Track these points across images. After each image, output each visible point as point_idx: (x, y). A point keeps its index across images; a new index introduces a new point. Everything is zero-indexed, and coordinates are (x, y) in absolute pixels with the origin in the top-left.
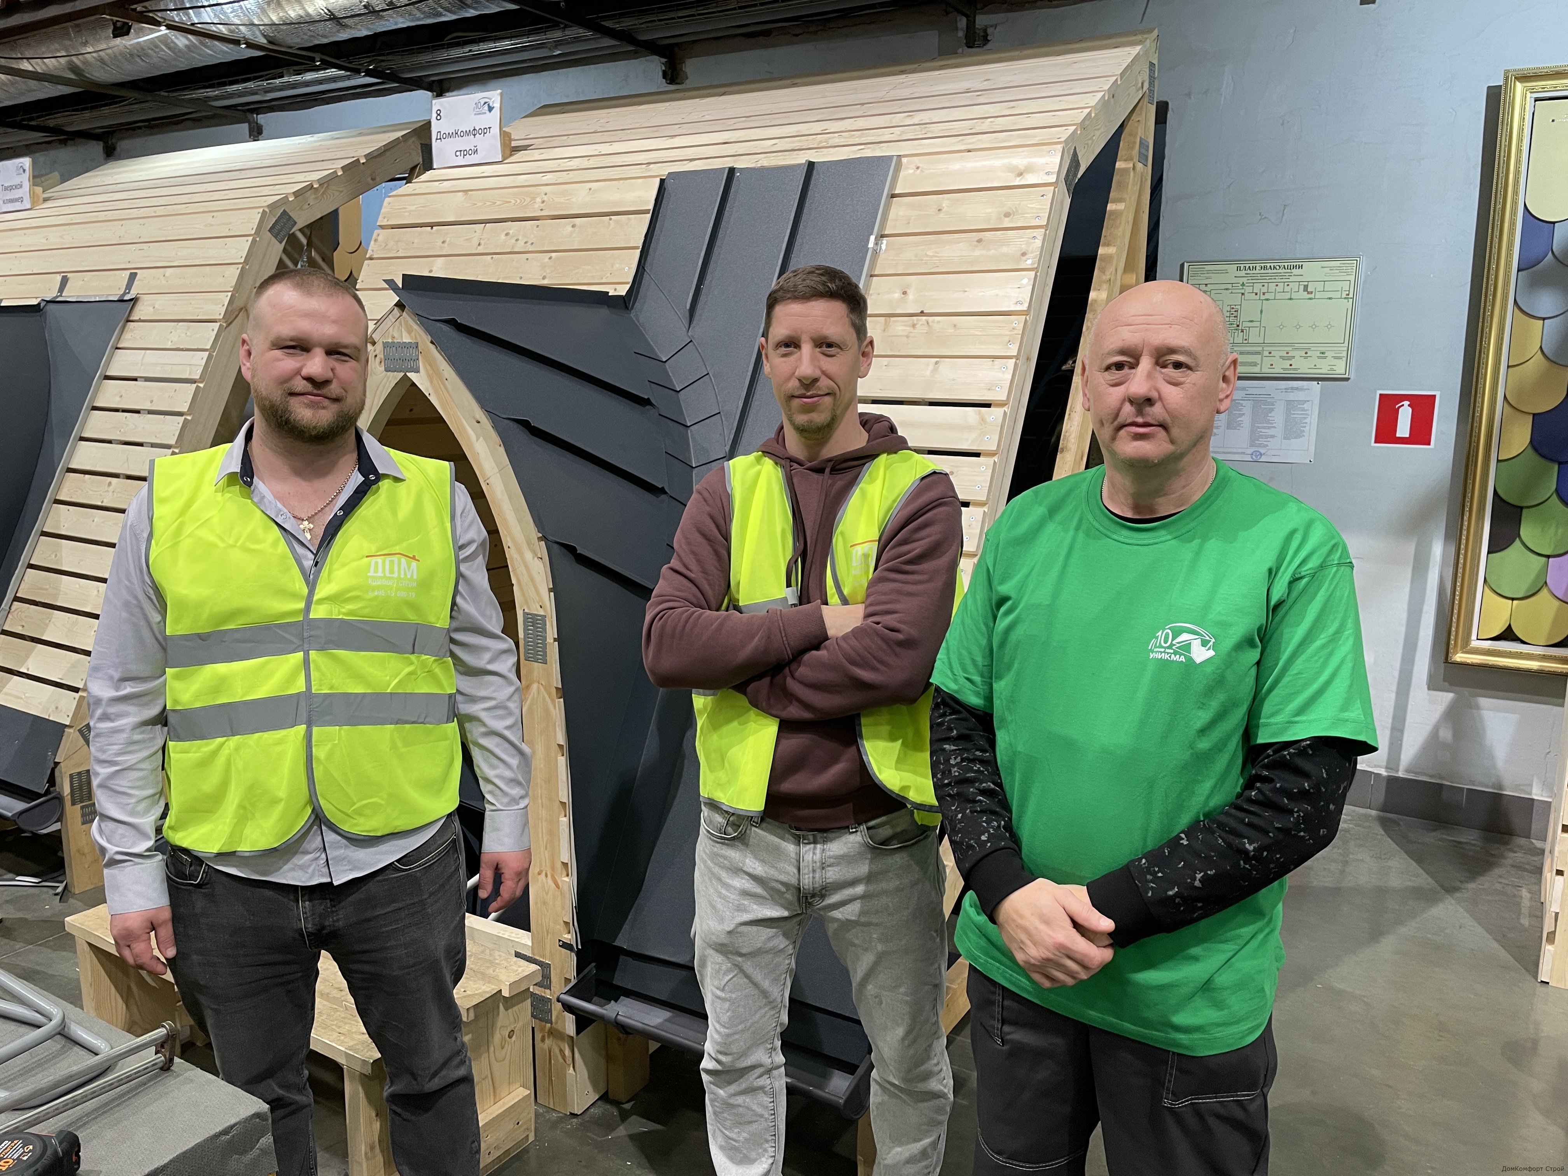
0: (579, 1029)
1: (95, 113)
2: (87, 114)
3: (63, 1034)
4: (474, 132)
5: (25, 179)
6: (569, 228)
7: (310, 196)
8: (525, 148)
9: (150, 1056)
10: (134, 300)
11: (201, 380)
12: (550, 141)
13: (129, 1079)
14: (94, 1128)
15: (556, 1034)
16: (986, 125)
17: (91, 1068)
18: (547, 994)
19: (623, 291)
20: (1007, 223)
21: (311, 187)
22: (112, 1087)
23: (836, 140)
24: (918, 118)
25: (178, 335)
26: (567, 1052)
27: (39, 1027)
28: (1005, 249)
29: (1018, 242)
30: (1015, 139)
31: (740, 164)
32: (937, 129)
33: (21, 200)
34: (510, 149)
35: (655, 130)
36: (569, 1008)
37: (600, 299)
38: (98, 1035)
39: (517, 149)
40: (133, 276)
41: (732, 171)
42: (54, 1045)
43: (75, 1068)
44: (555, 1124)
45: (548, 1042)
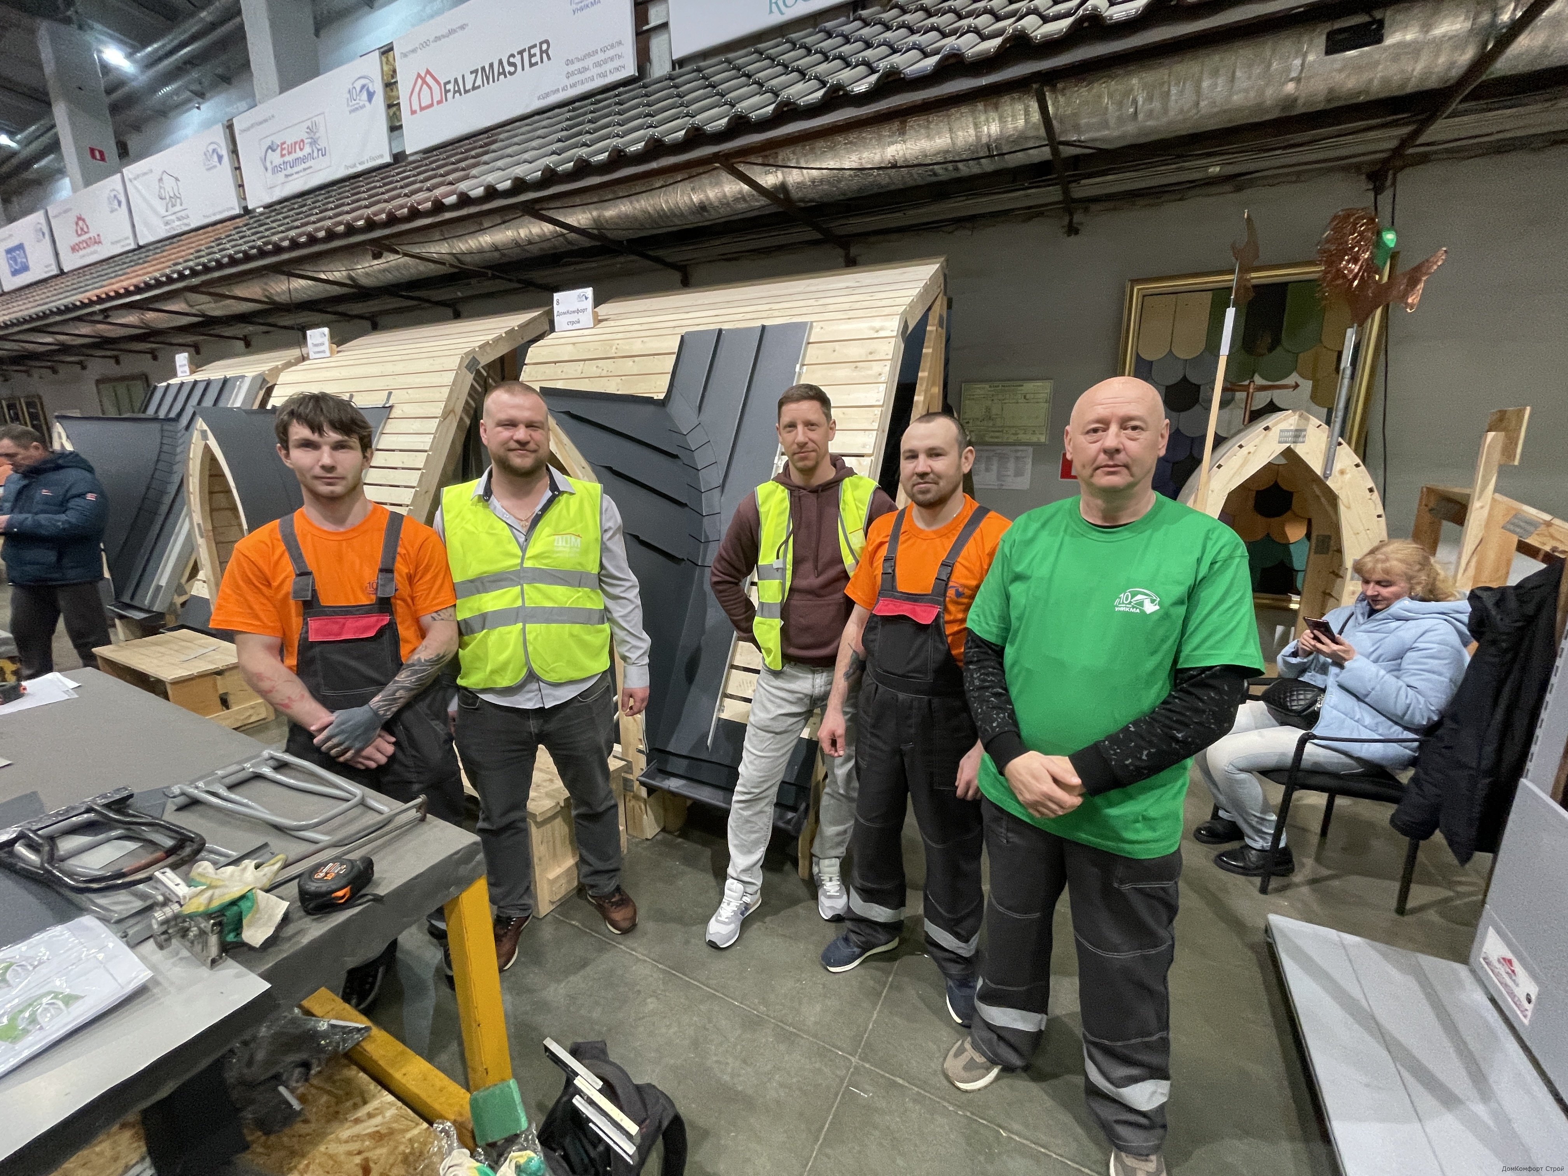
0: (649, 794)
1: (365, 304)
2: (360, 305)
3: (363, 803)
4: (578, 311)
5: (326, 340)
6: (631, 363)
7: (488, 349)
8: (606, 320)
9: (413, 814)
10: (391, 407)
11: (431, 449)
12: (619, 316)
13: (401, 827)
14: (382, 854)
15: (637, 797)
16: (857, 305)
17: (378, 823)
18: (630, 777)
19: (661, 396)
20: (870, 358)
21: (488, 343)
22: (391, 831)
23: (776, 313)
24: (822, 302)
25: (417, 425)
26: (643, 807)
27: (348, 801)
28: (870, 372)
29: (876, 368)
30: (873, 312)
31: (725, 327)
32: (831, 308)
33: (324, 352)
34: (598, 321)
35: (677, 309)
36: (643, 784)
37: (649, 401)
38: (384, 804)
39: (601, 321)
40: (390, 394)
41: (720, 331)
42: (360, 809)
43: (371, 822)
44: (637, 844)
45: (633, 802)
